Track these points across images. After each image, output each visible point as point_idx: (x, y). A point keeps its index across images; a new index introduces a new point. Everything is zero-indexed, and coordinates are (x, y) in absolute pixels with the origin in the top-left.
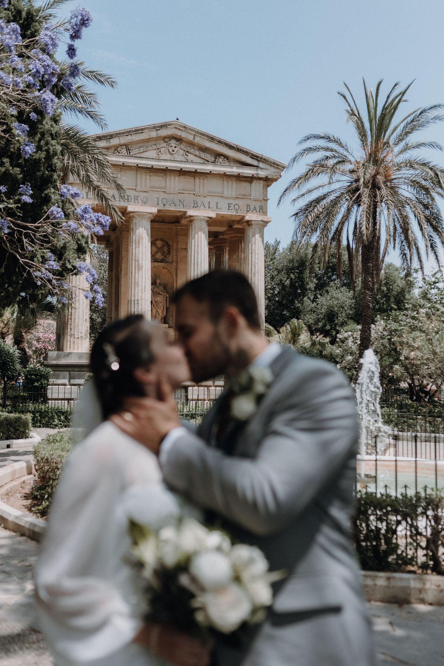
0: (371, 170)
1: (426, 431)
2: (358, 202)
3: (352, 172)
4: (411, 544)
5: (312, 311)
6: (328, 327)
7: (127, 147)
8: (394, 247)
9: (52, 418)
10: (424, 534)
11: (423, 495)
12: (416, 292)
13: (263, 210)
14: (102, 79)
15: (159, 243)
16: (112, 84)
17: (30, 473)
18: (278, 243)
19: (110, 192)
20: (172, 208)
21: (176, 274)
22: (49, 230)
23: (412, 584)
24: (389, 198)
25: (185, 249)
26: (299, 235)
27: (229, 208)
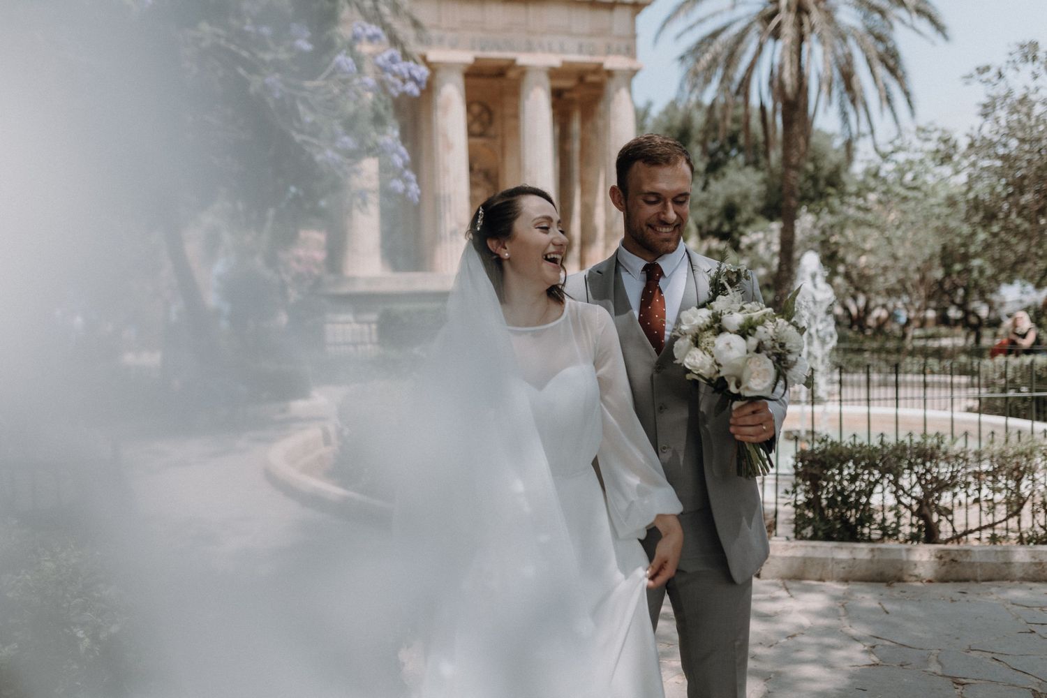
2: (776, 34)
5: (703, 204)
6: (726, 228)
10: (913, 495)
12: (858, 168)
13: (631, 52)
15: (476, 109)
17: (327, 443)
19: (403, 29)
20: (494, 54)
21: (503, 155)
22: (336, 91)
23: (904, 556)
24: (826, 26)
25: (516, 116)
26: (687, 88)
27: (580, 50)
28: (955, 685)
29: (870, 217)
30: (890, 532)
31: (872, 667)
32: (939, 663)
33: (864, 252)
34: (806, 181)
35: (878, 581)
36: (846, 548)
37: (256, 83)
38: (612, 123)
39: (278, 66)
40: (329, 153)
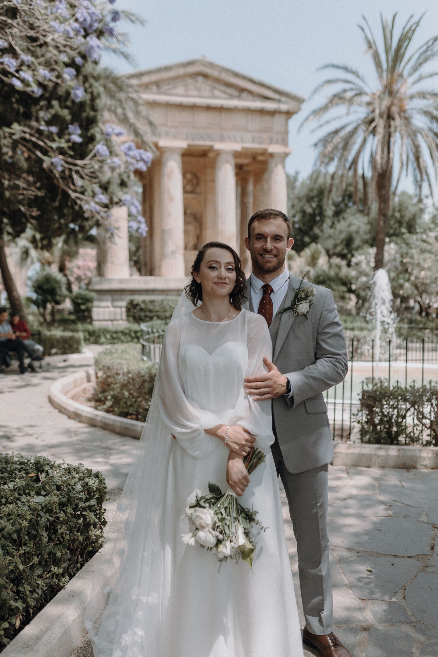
0: (386, 102)
1: (432, 342)
2: (374, 132)
3: (369, 104)
4: (417, 425)
6: (345, 251)
7: (158, 84)
8: (407, 175)
9: (99, 337)
10: (429, 417)
11: (428, 387)
12: (427, 217)
13: (285, 142)
14: (133, 18)
15: (189, 176)
16: (142, 23)
17: (89, 381)
18: (297, 173)
19: (143, 127)
20: (200, 143)
21: (205, 205)
22: (96, 166)
23: (417, 453)
24: (404, 128)
25: (213, 181)
26: (318, 163)
27: (253, 141)
28: (433, 529)
29: (429, 247)
30: (415, 440)
31: (388, 517)
32: (427, 515)
33: (423, 269)
34: (395, 224)
35: (402, 468)
36: (384, 448)
37: (47, 162)
38: (273, 186)
39: (61, 151)
40: (93, 204)
